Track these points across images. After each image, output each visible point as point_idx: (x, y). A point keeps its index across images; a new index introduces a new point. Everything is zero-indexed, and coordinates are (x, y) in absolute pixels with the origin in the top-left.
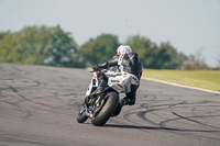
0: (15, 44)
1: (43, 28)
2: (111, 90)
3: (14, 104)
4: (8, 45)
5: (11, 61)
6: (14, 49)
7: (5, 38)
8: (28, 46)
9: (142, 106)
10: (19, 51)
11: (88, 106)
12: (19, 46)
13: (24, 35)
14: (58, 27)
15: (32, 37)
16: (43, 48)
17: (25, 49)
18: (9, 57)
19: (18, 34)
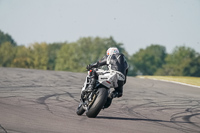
0: (71, 54)
1: (97, 39)
2: (101, 86)
3: (70, 108)
4: (65, 55)
5: (68, 69)
6: (71, 58)
7: (62, 49)
8: (84, 55)
9: (187, 110)
10: (75, 60)
11: (84, 100)
12: (76, 56)
13: (80, 45)
14: (111, 38)
15: (87, 47)
16: (97, 58)
17: (81, 58)
18: (66, 66)
19: (74, 45)
